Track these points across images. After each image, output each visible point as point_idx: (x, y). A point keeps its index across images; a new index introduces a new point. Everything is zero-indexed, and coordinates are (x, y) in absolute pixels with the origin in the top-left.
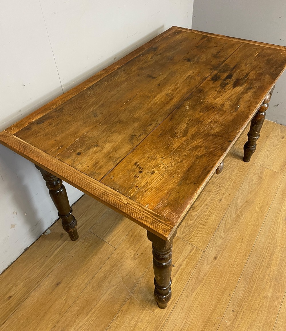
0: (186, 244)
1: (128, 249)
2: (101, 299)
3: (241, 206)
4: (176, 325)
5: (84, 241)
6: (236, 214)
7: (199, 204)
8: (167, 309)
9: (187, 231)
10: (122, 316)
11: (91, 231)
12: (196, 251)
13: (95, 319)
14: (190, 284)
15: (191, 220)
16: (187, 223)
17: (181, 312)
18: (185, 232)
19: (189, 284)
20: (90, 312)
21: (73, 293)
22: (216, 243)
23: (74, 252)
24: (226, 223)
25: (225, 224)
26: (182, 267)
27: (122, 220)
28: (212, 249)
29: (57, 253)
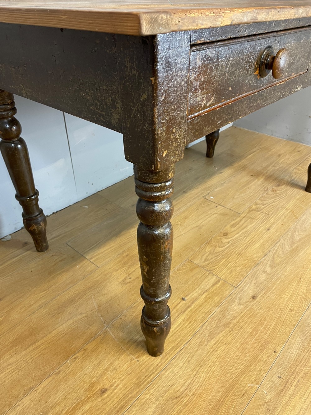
0: (209, 274)
1: (117, 270)
2: (56, 329)
3: (300, 240)
4: (173, 385)
5: (54, 254)
6: (291, 247)
7: (234, 231)
8: (162, 358)
9: (212, 259)
10: (83, 358)
11: (69, 244)
12: (223, 285)
13: (37, 356)
14: (207, 327)
15: (220, 247)
16: (213, 250)
17: (185, 365)
18: (208, 260)
19: (204, 327)
20: (32, 344)
21: (15, 316)
22: (257, 278)
23: (36, 265)
24: (275, 257)
25: (273, 258)
26: (197, 302)
27: (117, 236)
28: (249, 286)
29: (11, 263)
